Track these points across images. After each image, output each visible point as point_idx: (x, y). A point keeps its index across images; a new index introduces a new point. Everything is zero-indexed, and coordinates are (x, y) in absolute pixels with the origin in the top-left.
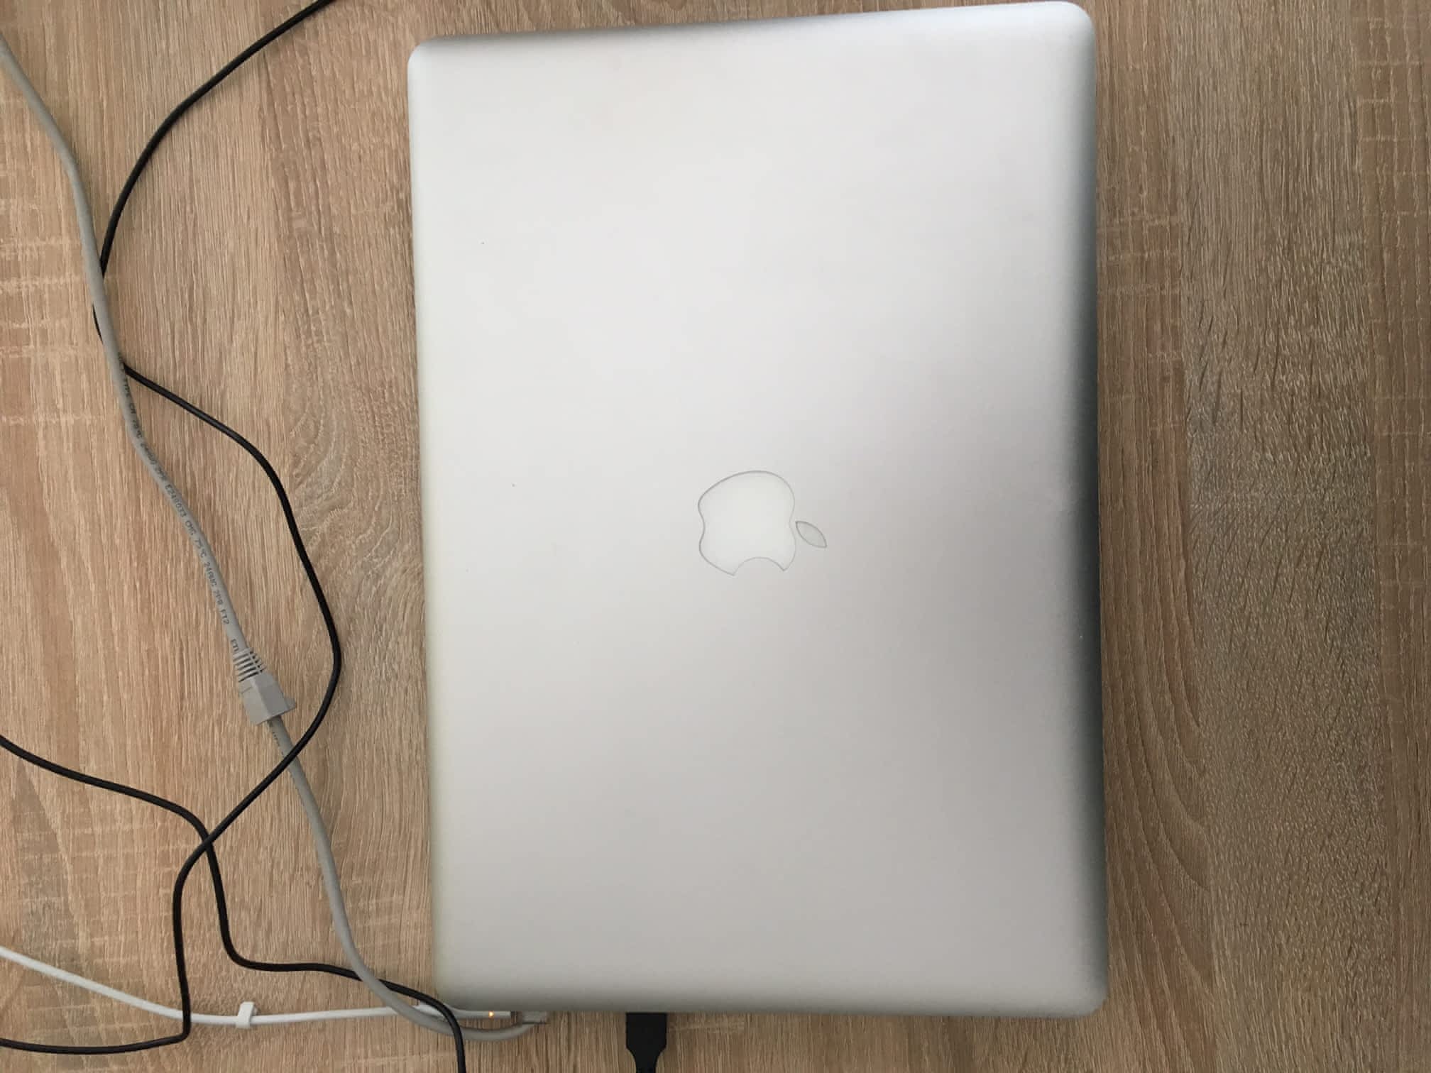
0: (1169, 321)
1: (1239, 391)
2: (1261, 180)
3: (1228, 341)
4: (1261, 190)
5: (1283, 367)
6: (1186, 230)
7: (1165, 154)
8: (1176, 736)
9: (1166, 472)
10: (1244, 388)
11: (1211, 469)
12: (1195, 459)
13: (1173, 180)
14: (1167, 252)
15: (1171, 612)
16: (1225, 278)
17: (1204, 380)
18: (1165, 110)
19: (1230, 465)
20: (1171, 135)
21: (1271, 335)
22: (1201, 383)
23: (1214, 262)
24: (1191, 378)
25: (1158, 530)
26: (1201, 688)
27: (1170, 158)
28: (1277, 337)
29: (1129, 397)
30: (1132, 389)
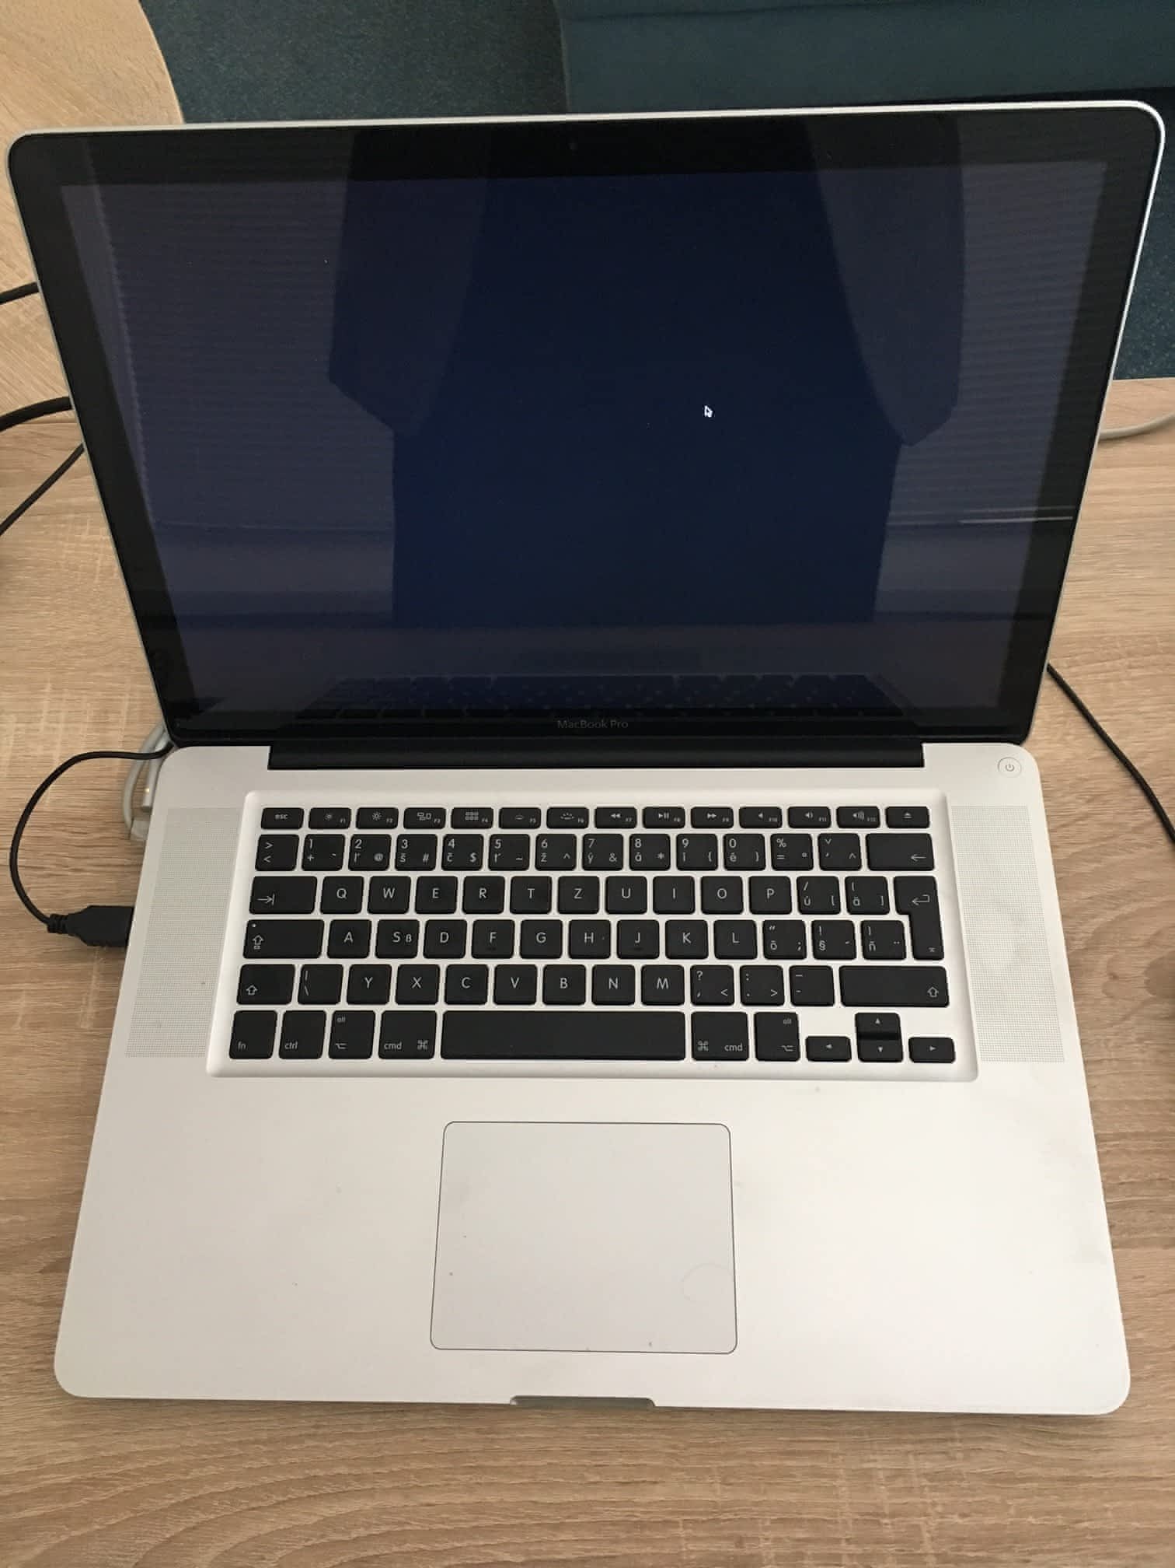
13: (979, 1560)
29: (719, 1493)
30: (729, 1496)
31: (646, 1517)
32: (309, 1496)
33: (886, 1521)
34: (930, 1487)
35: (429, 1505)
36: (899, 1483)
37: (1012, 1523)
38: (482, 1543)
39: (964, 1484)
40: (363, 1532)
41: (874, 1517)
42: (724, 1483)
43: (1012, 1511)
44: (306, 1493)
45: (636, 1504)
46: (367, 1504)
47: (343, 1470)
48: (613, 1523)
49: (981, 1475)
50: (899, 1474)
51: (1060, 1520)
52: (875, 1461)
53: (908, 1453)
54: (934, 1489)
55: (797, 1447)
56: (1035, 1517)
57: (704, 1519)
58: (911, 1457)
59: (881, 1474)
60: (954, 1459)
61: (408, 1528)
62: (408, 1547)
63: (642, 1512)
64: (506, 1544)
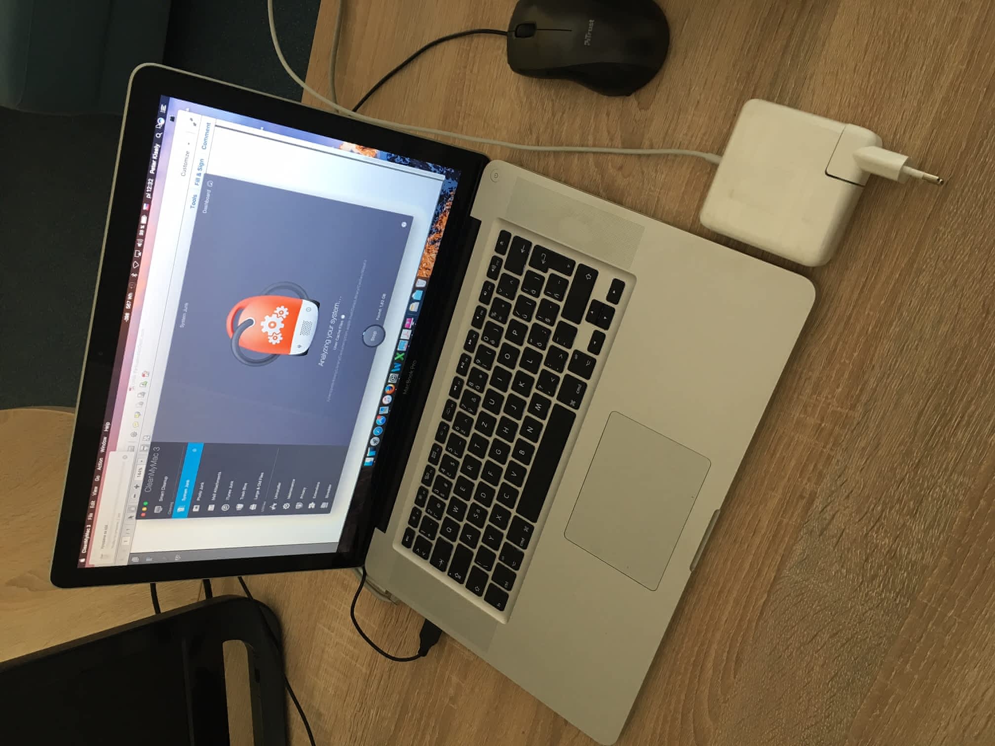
0: (820, 467)
1: (843, 527)
2: (919, 418)
3: (851, 497)
4: (916, 423)
5: (878, 529)
6: (855, 423)
7: (864, 373)
8: (721, 675)
9: (779, 545)
10: (847, 527)
11: (805, 559)
12: (799, 548)
13: (861, 390)
14: (837, 428)
15: (747, 616)
16: (866, 461)
17: (825, 510)
18: (876, 348)
19: (818, 563)
20: (873, 363)
21: (879, 508)
22: (822, 510)
23: (864, 449)
24: (818, 504)
25: (760, 571)
26: (745, 662)
27: (866, 377)
28: (883, 511)
29: (777, 495)
30: (780, 491)
31: (772, 533)
32: (701, 668)
33: (823, 425)
34: (817, 396)
35: (726, 621)
36: (809, 409)
37: (853, 364)
38: (751, 608)
39: (824, 379)
40: (725, 654)
41: (819, 429)
42: (773, 490)
43: (847, 362)
44: (699, 668)
45: (765, 534)
46: (715, 646)
47: (696, 649)
48: (768, 548)
49: (824, 368)
50: (805, 406)
51: (862, 340)
52: (794, 416)
53: (798, 398)
54: (820, 394)
55: (773, 448)
56: (855, 352)
57: (784, 507)
58: (800, 397)
59: (802, 416)
60: (810, 377)
61: (732, 635)
62: (740, 639)
63: (770, 533)
64: (757, 599)
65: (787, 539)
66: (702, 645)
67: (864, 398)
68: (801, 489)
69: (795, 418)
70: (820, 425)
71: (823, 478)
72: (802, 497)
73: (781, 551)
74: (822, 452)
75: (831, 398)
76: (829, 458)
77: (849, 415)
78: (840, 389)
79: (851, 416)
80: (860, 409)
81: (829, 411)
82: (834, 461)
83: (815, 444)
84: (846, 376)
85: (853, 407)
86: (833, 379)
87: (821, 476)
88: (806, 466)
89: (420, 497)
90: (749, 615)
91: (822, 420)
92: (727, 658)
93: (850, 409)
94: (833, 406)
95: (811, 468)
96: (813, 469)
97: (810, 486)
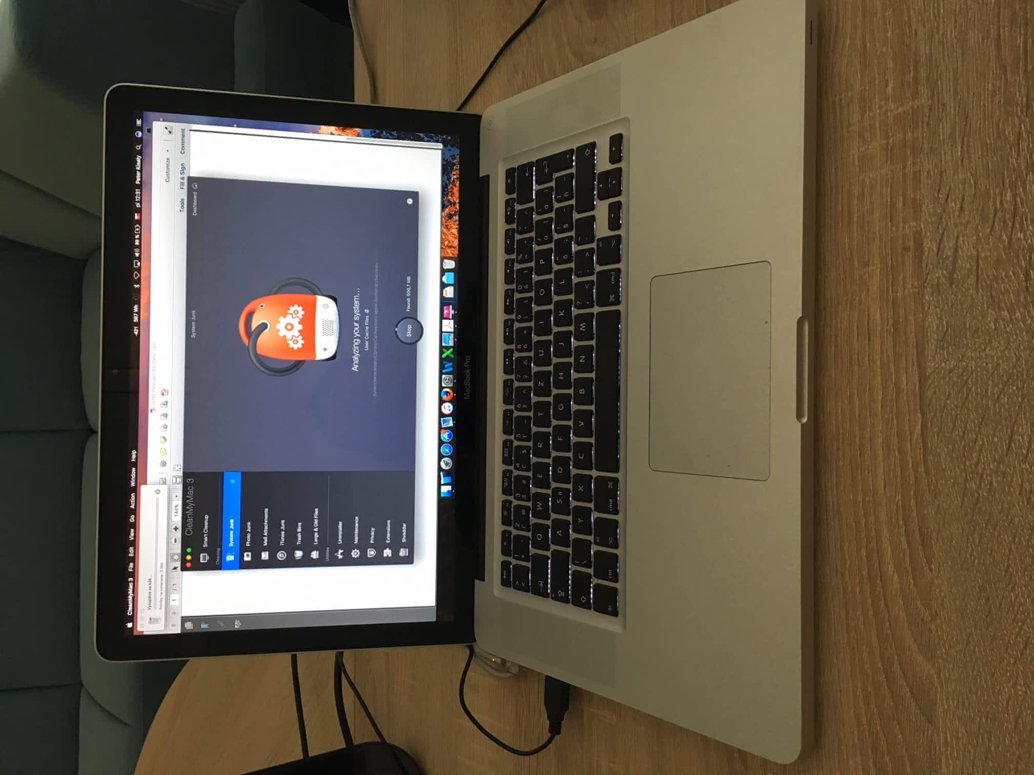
0: (910, 193)
1: (975, 253)
2: (998, 48)
3: (966, 206)
4: (999, 56)
5: (1022, 224)
6: (926, 110)
7: (909, 47)
8: (911, 576)
9: (906, 333)
10: (980, 249)
11: (947, 329)
12: (932, 322)
13: (915, 67)
14: (908, 134)
15: (908, 461)
16: (962, 148)
17: (942, 246)
18: (908, 9)
19: (965, 324)
20: (914, 28)
21: (1008, 195)
22: (939, 249)
23: (952, 136)
24: (929, 245)
25: (898, 390)
26: (934, 535)
27: (913, 49)
28: (1014, 196)
29: (875, 268)
30: (877, 261)
31: (891, 321)
32: (881, 580)
33: (891, 141)
34: (869, 112)
35: (885, 487)
36: (867, 135)
37: (892, 48)
38: (909, 446)
39: (868, 88)
40: (904, 539)
41: (889, 150)
42: (867, 264)
43: (884, 49)
44: (879, 582)
45: (882, 329)
46: (886, 534)
47: (864, 553)
48: (894, 346)
49: (862, 76)
50: (861, 136)
51: (888, 13)
52: (854, 155)
53: (848, 132)
54: (871, 110)
55: (846, 213)
56: (888, 31)
57: (891, 277)
58: (851, 129)
59: (862, 149)
60: (852, 98)
61: (900, 503)
62: (913, 502)
63: (888, 325)
64: (910, 426)
65: (911, 318)
66: (869, 542)
67: (923, 74)
68: (900, 241)
69: (856, 156)
70: (888, 144)
71: (921, 206)
72: (905, 249)
73: (912, 339)
74: (905, 175)
75: (886, 104)
76: (917, 176)
77: (915, 107)
78: (891, 86)
79: (918, 107)
80: (923, 90)
81: (890, 120)
82: (924, 175)
83: (892, 171)
84: (890, 64)
85: (915, 95)
86: (877, 82)
87: (917, 206)
88: (893, 206)
89: (505, 513)
90: (910, 459)
91: (887, 137)
92: (909, 543)
93: (913, 100)
94: (891, 111)
95: (900, 205)
96: (904, 205)
97: (909, 227)
